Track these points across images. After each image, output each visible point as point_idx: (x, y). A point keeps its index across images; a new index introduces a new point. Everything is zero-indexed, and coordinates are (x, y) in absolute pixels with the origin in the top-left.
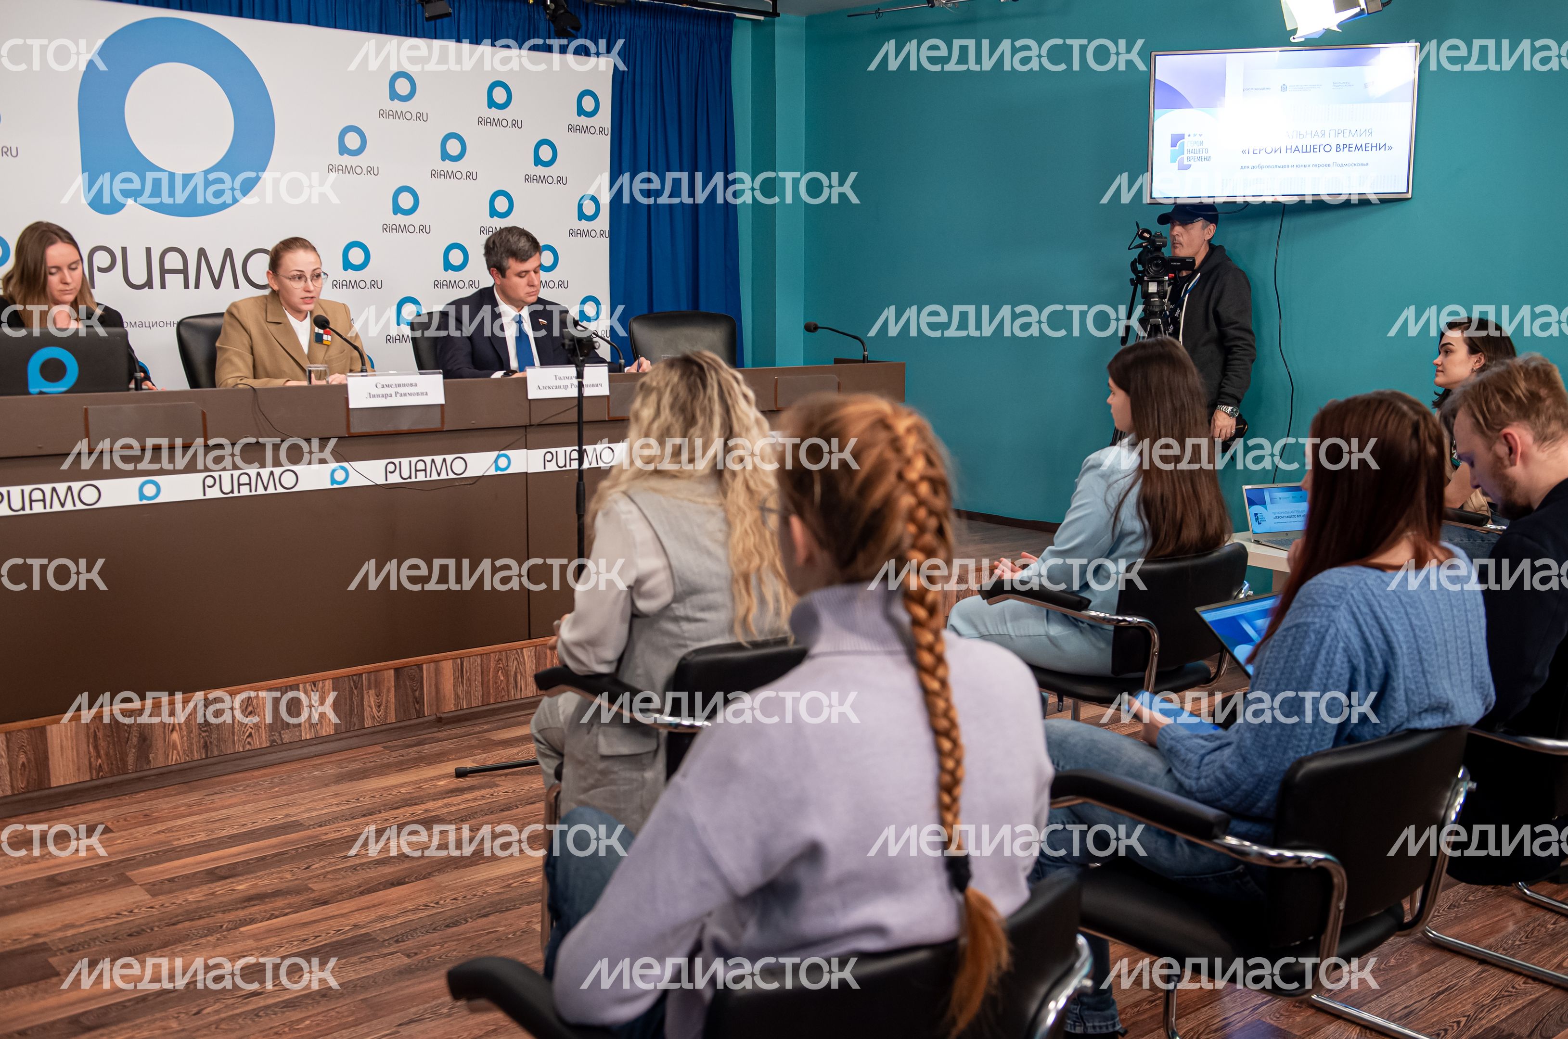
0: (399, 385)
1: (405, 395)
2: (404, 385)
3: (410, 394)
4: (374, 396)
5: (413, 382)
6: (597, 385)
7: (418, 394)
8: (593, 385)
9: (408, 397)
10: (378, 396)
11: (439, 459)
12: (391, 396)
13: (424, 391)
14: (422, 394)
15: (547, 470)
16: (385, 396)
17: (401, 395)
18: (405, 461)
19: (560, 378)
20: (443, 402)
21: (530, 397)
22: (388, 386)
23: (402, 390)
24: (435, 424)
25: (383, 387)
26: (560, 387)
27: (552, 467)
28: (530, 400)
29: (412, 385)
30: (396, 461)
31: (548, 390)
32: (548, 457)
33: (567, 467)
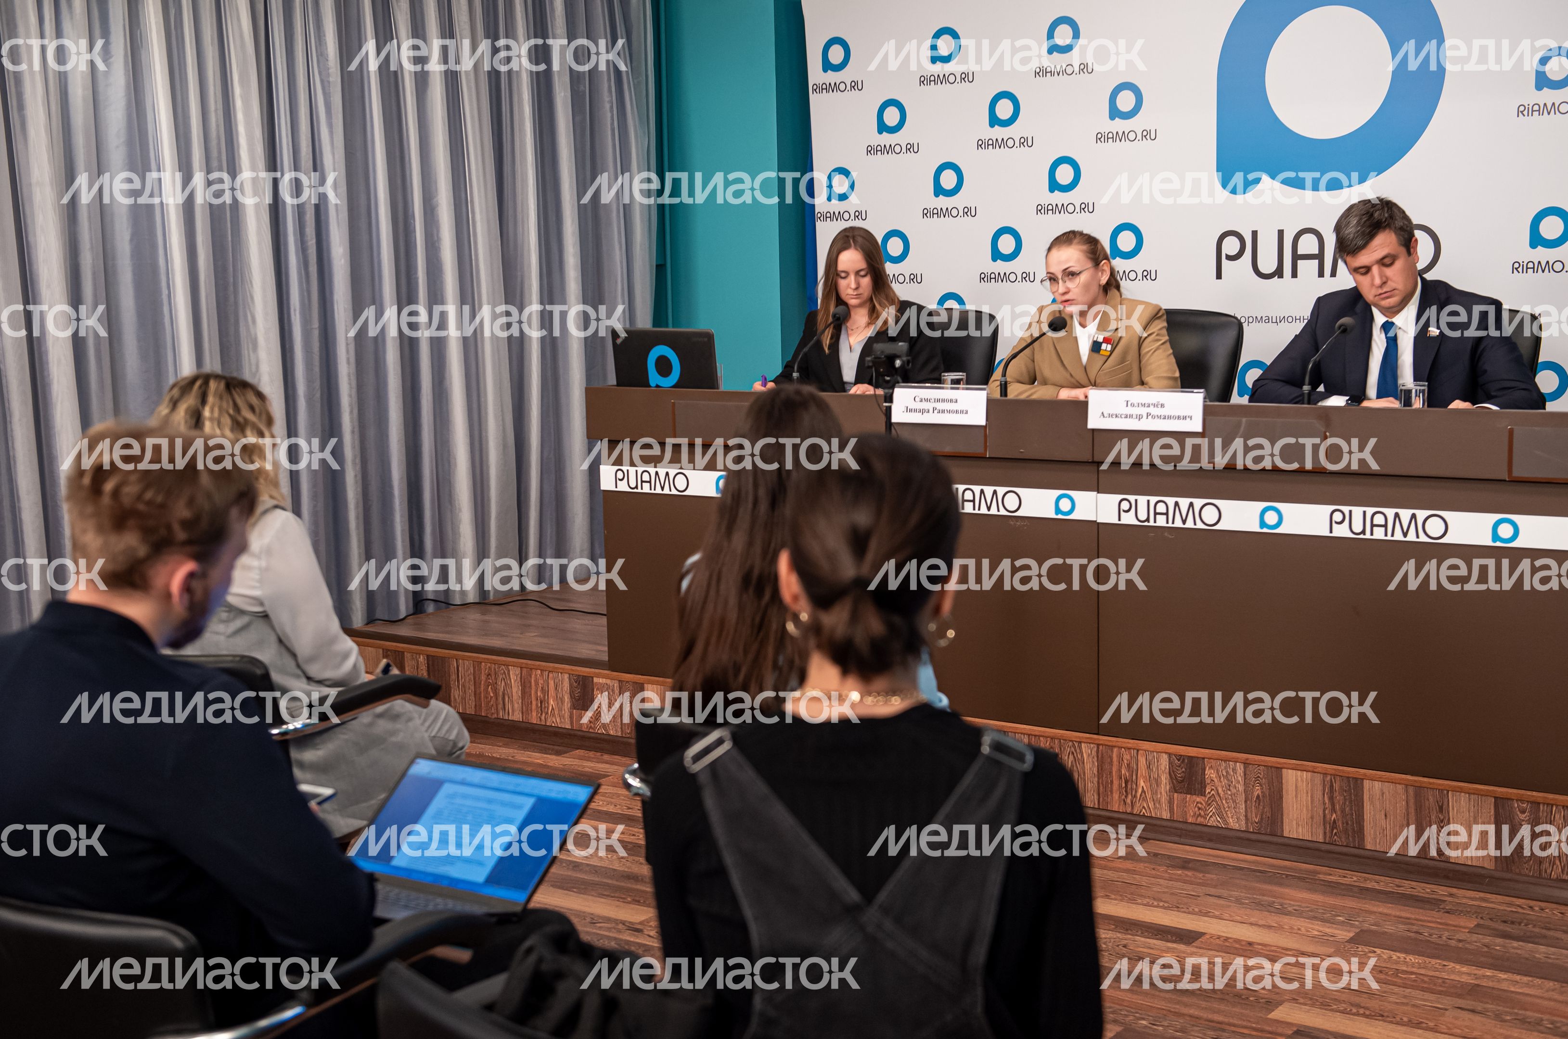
0: (938, 401)
1: (943, 411)
2: (943, 401)
3: (949, 412)
4: (911, 410)
5: (954, 398)
6: (1185, 418)
7: (957, 412)
8: (1179, 418)
9: (946, 415)
10: (915, 411)
11: (989, 490)
12: (928, 412)
13: (964, 409)
14: (962, 412)
15: (1121, 522)
16: (922, 411)
17: (939, 412)
19: (1133, 405)
20: (983, 422)
21: (1091, 426)
22: (927, 400)
23: (940, 406)
24: (980, 449)
25: (921, 401)
26: (1131, 416)
27: (1129, 519)
28: (1093, 430)
29: (951, 401)
31: (1115, 420)
32: (1125, 506)
33: (1152, 523)
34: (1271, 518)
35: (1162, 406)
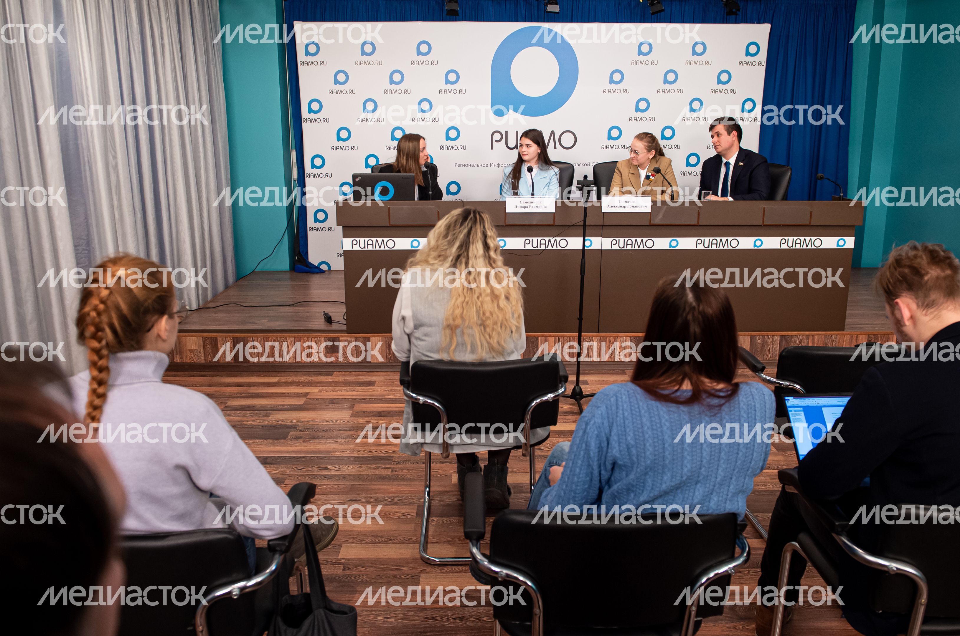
1: (535, 207)
3: (538, 207)
4: (519, 207)
5: (540, 201)
6: (644, 207)
7: (541, 207)
8: (642, 207)
10: (521, 207)
11: (553, 239)
12: (527, 207)
14: (544, 207)
15: (613, 249)
16: (524, 207)
17: (533, 207)
18: (535, 239)
19: (623, 202)
20: (554, 211)
21: (603, 211)
22: (526, 203)
23: (533, 205)
24: (551, 222)
25: (524, 203)
27: (616, 247)
28: (604, 213)
30: (530, 239)
31: (614, 208)
32: (614, 242)
33: (625, 248)
34: (674, 244)
35: (634, 202)
